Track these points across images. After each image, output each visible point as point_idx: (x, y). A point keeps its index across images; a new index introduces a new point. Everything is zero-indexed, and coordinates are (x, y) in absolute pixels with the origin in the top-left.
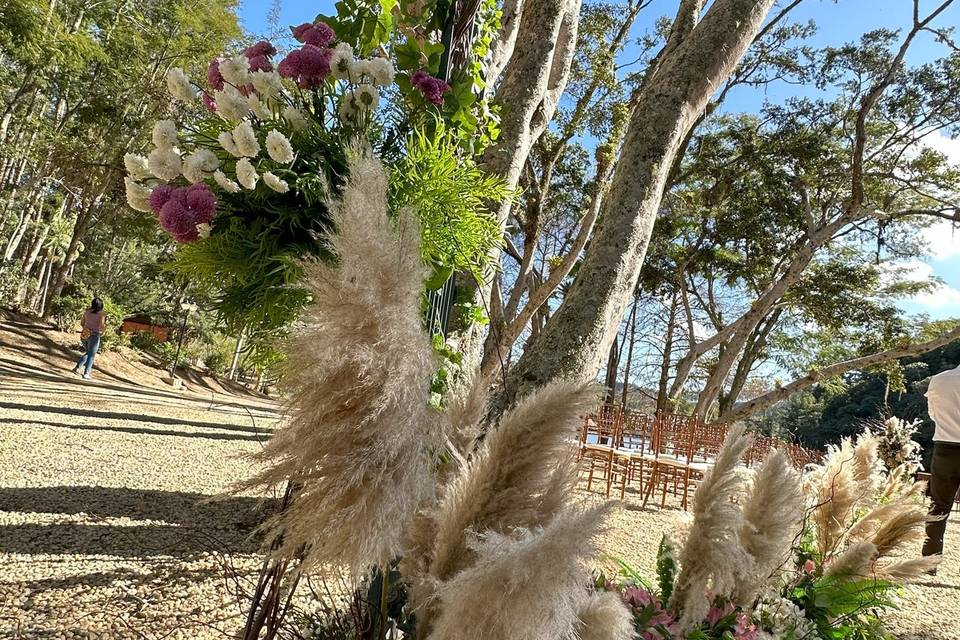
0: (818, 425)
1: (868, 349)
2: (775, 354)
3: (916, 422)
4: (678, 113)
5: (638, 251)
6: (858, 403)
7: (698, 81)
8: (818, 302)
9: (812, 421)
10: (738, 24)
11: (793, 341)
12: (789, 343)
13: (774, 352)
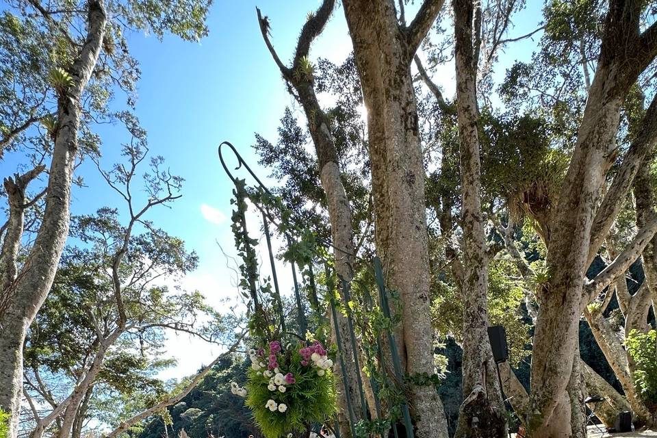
1: (150, 404)
2: (96, 413)
4: (22, 324)
5: (19, 395)
6: (155, 433)
7: (29, 306)
8: (116, 380)
10: (43, 278)
11: (105, 403)
12: (103, 405)
13: (95, 413)
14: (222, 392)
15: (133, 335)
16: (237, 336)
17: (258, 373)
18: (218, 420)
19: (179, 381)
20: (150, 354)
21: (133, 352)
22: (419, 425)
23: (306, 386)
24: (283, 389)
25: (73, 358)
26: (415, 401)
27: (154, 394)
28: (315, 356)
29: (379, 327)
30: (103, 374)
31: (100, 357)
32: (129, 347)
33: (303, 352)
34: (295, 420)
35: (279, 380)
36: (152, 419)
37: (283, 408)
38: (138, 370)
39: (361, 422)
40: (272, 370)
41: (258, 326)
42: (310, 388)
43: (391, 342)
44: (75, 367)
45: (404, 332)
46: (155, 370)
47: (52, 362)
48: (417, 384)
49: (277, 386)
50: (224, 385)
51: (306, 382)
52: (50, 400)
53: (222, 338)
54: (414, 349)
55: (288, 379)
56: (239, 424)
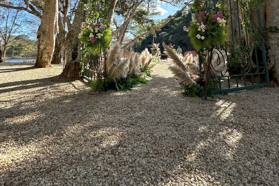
0: (141, 47)
1: (149, 29)
3: (159, 44)
6: (149, 40)
8: (138, 19)
9: (139, 46)
12: (132, 28)
13: (129, 31)
14: (177, 26)
15: (146, 3)
16: (185, 3)
17: (194, 23)
18: (173, 38)
19: (160, 21)
20: (151, 10)
21: (145, 9)
22: (269, 51)
23: (213, 30)
24: (203, 31)
25: (125, 11)
26: (269, 39)
27: (151, 25)
28: (218, 19)
29: (252, 5)
30: (134, 17)
31: (134, 11)
32: (144, 7)
33: (213, 17)
34: (207, 43)
35: (202, 27)
36: (148, 35)
37: (203, 38)
38: (146, 16)
39: (238, 46)
40: (200, 23)
41: (196, 5)
42: (215, 31)
43: (258, 11)
44: (125, 14)
45: (265, 7)
46: (152, 16)
47: (119, 12)
48: (271, 31)
49: (202, 29)
50: (177, 24)
51: (214, 28)
52: (116, 25)
53: (179, 4)
54: (270, 15)
55: (206, 27)
56: (182, 40)
